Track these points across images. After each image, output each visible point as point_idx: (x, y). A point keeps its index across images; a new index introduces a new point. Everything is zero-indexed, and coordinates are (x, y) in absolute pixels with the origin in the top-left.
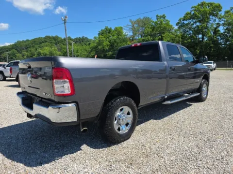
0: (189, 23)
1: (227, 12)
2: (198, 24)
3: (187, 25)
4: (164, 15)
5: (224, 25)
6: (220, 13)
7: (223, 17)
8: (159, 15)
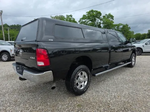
0: (85, 21)
1: (104, 17)
2: (90, 22)
3: (84, 22)
4: (71, 15)
5: (103, 24)
6: (101, 17)
7: (102, 19)
8: (68, 15)
